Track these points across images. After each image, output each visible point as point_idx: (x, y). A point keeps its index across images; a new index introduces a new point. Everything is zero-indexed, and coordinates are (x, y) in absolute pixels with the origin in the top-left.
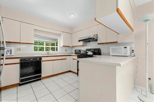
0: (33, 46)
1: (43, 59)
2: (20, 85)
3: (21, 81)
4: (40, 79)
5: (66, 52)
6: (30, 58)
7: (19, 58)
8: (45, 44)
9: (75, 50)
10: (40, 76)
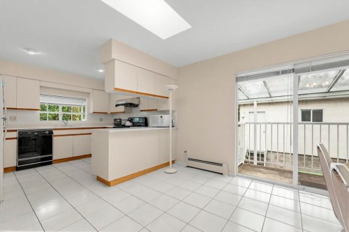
0: (39, 112)
1: (55, 133)
2: (17, 169)
3: (20, 163)
4: (50, 163)
5: (101, 122)
6: (33, 132)
7: (16, 131)
8: (60, 109)
9: (115, 120)
10: (51, 158)
